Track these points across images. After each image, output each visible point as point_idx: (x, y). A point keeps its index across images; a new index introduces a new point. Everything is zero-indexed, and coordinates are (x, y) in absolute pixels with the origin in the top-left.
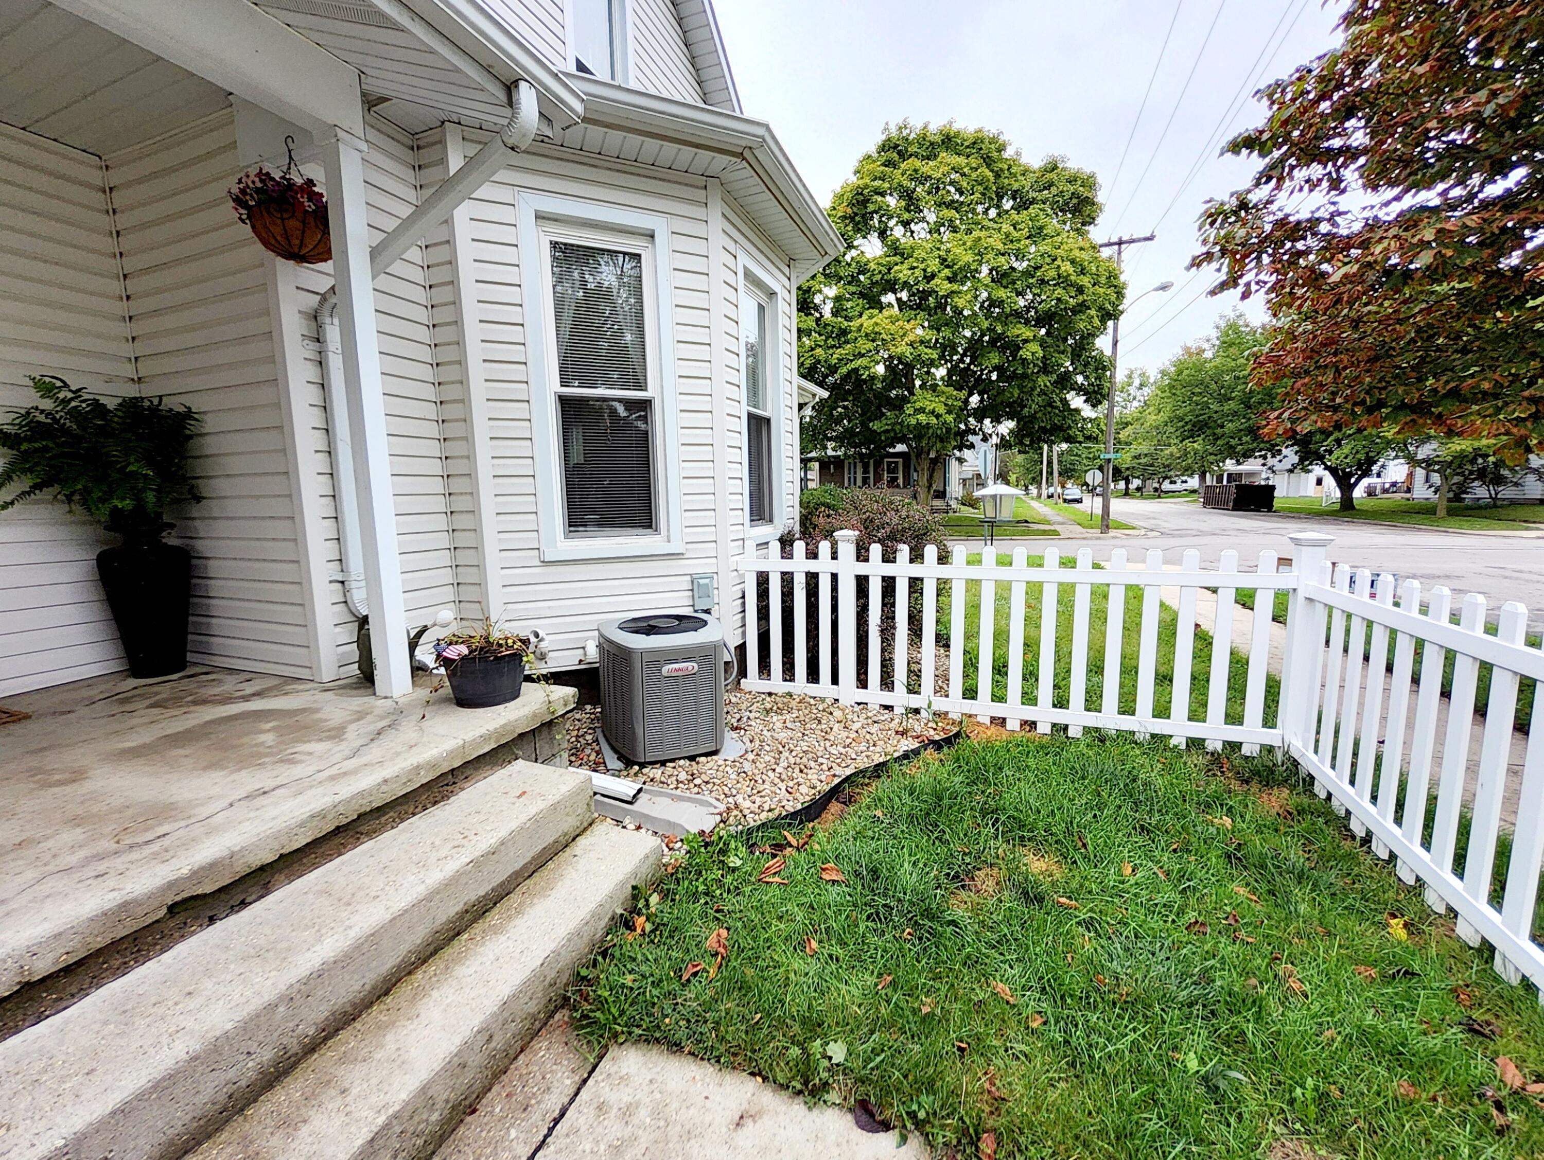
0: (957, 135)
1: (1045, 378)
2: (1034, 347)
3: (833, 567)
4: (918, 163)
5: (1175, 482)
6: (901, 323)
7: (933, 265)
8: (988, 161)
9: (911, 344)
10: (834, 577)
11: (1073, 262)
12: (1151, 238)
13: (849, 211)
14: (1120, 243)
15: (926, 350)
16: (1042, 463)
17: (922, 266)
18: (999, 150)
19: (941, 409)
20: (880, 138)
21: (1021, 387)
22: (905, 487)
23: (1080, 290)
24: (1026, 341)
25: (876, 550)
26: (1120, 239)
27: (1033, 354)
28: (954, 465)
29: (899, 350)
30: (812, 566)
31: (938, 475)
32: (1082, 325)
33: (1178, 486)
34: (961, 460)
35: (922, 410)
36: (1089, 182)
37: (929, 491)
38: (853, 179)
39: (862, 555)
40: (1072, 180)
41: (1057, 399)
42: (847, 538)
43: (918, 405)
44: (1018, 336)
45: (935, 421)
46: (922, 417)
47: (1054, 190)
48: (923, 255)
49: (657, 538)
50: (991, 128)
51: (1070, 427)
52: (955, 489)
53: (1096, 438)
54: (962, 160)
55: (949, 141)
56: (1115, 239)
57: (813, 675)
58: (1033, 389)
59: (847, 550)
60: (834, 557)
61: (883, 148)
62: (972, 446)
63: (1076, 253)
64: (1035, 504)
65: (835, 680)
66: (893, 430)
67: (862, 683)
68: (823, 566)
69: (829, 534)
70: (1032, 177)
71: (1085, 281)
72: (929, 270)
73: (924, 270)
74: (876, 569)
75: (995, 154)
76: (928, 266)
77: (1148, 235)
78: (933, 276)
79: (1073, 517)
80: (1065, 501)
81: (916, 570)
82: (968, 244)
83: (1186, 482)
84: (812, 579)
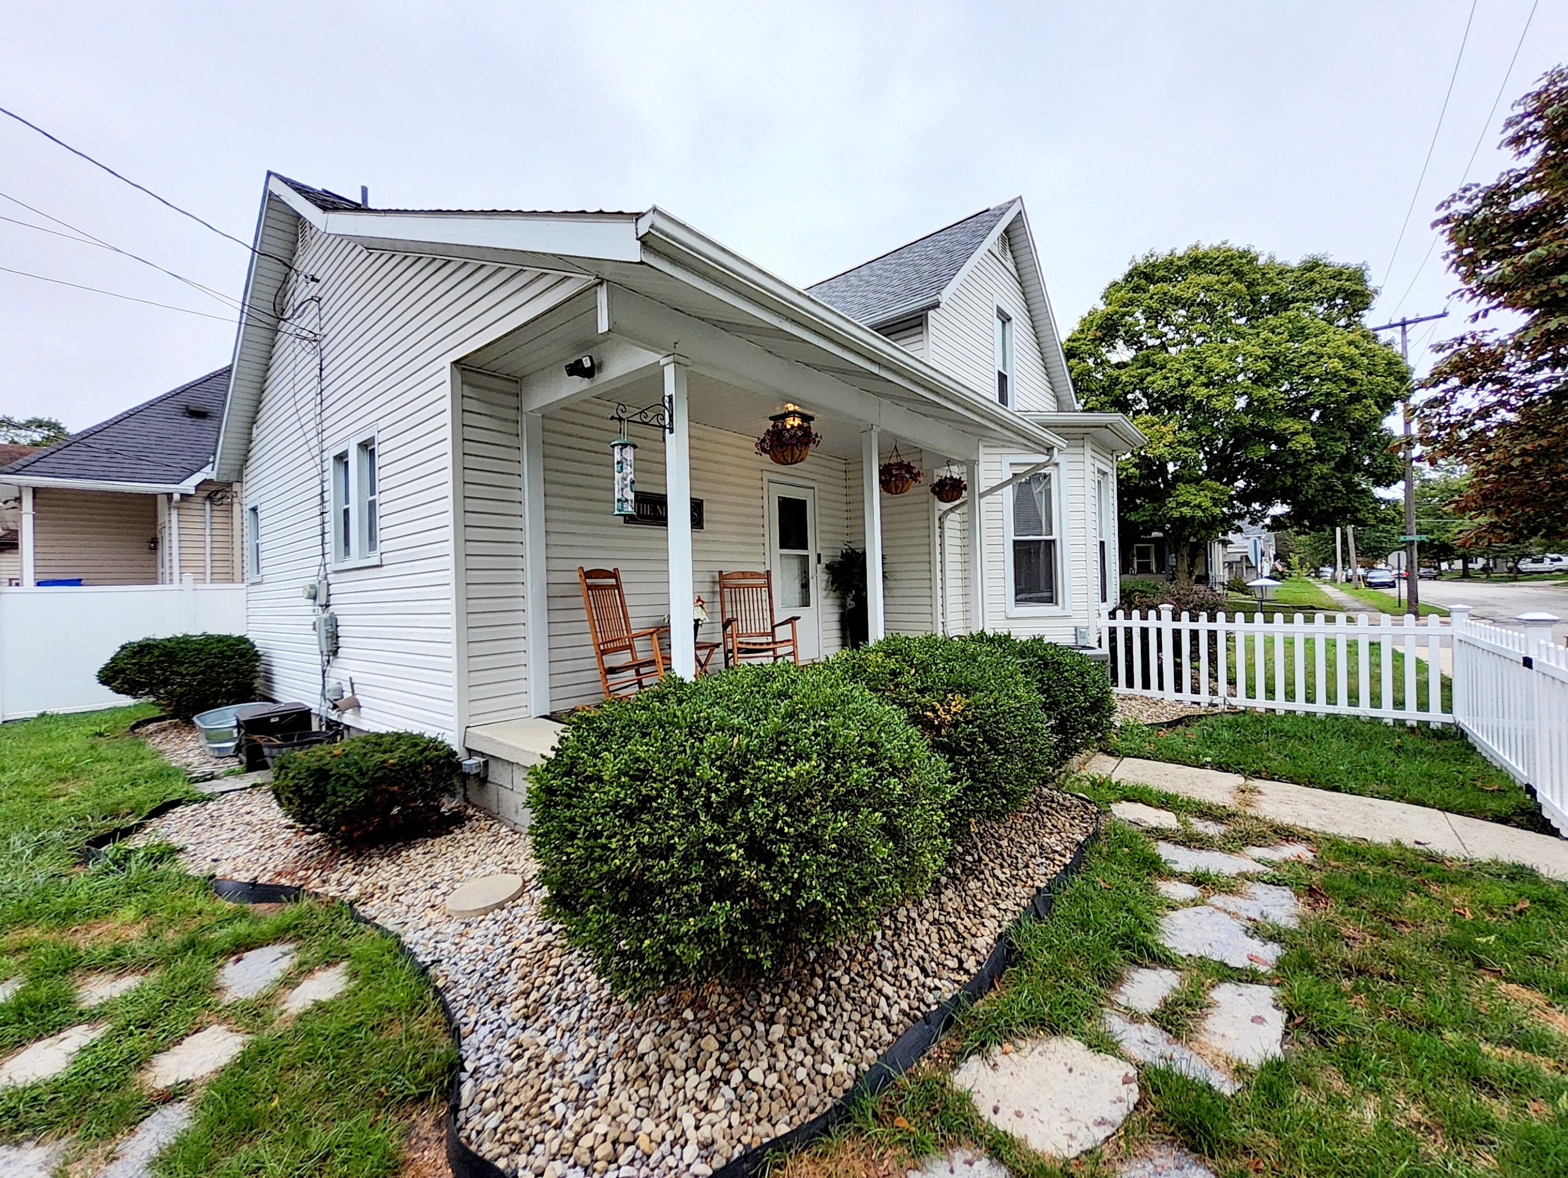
0: (1205, 255)
1: (1321, 466)
2: (1306, 439)
3: (1158, 624)
4: (1166, 287)
5: (1541, 561)
6: (1157, 427)
7: (1188, 373)
8: (1238, 274)
9: (1170, 445)
10: (1159, 631)
11: (1342, 358)
12: (1444, 315)
13: (1099, 334)
14: (1403, 324)
15: (1185, 449)
16: (1334, 541)
17: (1177, 376)
18: (1250, 262)
19: (1207, 503)
20: (1127, 269)
21: (1293, 476)
22: (1158, 572)
23: (1352, 382)
24: (1296, 433)
25: (1185, 615)
26: (1404, 319)
27: (1304, 445)
28: (1217, 549)
29: (1157, 452)
30: (1145, 624)
31: (1200, 561)
32: (1357, 415)
33: (1546, 565)
34: (1225, 543)
35: (1186, 504)
36: (1358, 276)
37: (1190, 577)
38: (1101, 307)
39: (1176, 617)
40: (1338, 275)
41: (1338, 483)
42: (1166, 609)
43: (1181, 499)
44: (1285, 430)
45: (1201, 514)
46: (1185, 510)
47: (1316, 288)
48: (1177, 366)
49: (1056, 607)
50: (1238, 243)
51: (1358, 510)
52: (1220, 573)
53: (1393, 520)
54: (1213, 278)
55: (1197, 263)
56: (1398, 320)
57: (1146, 685)
58: (1310, 476)
59: (1167, 614)
60: (1159, 618)
61: (1130, 275)
62: (1239, 530)
63: (1345, 349)
64: (1328, 589)
65: (1161, 687)
66: (1151, 520)
67: (1179, 689)
68: (1152, 623)
69: (1154, 607)
70: (1290, 277)
71: (1357, 374)
72: (1184, 379)
73: (1179, 379)
74: (1185, 624)
75: (1246, 268)
76: (1182, 375)
77: (1441, 312)
78: (1189, 383)
79: (1375, 603)
80: (1370, 585)
81: (1212, 626)
82: (1225, 353)
83: (1559, 560)
84: (1144, 632)
